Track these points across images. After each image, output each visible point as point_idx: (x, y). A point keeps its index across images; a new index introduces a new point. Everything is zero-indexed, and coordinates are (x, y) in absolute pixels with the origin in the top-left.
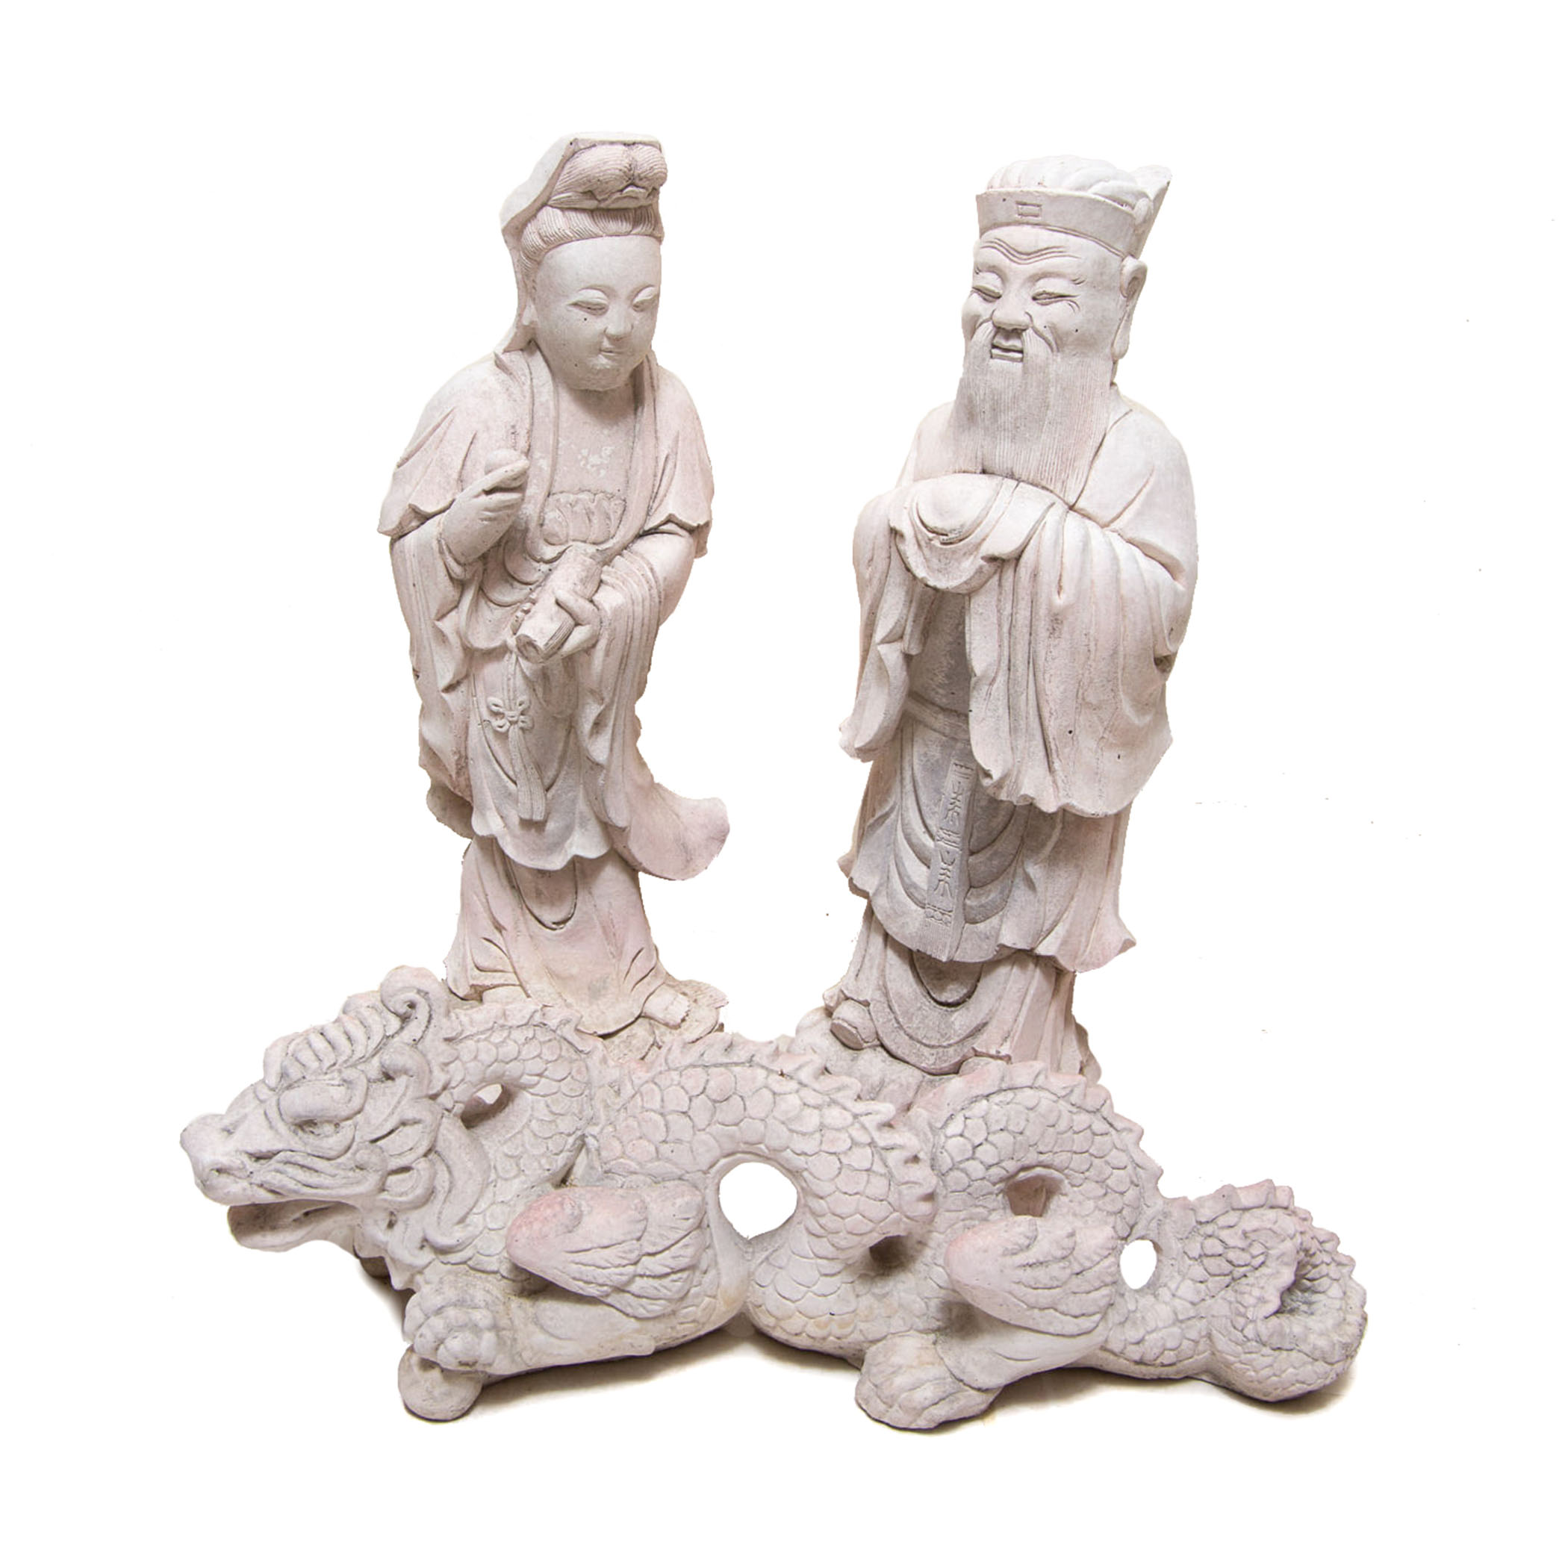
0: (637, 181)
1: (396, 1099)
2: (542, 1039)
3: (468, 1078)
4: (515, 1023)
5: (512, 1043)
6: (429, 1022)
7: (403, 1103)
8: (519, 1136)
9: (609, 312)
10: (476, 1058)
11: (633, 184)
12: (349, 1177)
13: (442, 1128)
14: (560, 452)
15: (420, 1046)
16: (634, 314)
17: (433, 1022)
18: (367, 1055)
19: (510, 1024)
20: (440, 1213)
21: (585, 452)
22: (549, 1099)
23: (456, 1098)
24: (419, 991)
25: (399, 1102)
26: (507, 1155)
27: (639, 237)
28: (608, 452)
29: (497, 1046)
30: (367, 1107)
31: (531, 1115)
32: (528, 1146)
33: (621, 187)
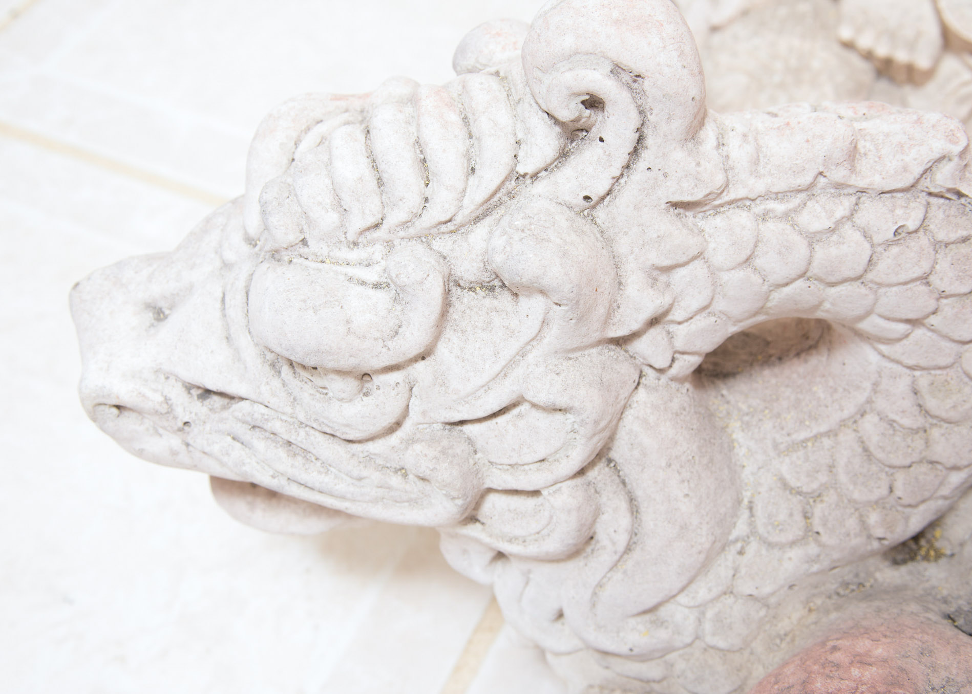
1: (514, 346)
2: (941, 236)
3: (720, 305)
4: (877, 181)
5: (857, 236)
6: (635, 152)
7: (530, 357)
8: (827, 442)
10: (748, 260)
12: (390, 488)
13: (629, 415)
15: (601, 214)
17: (647, 157)
18: (459, 219)
19: (862, 183)
20: (600, 585)
22: (924, 381)
23: (679, 344)
24: (617, 70)
25: (522, 353)
26: (785, 485)
29: (813, 239)
30: (442, 349)
31: (869, 401)
32: (843, 478)
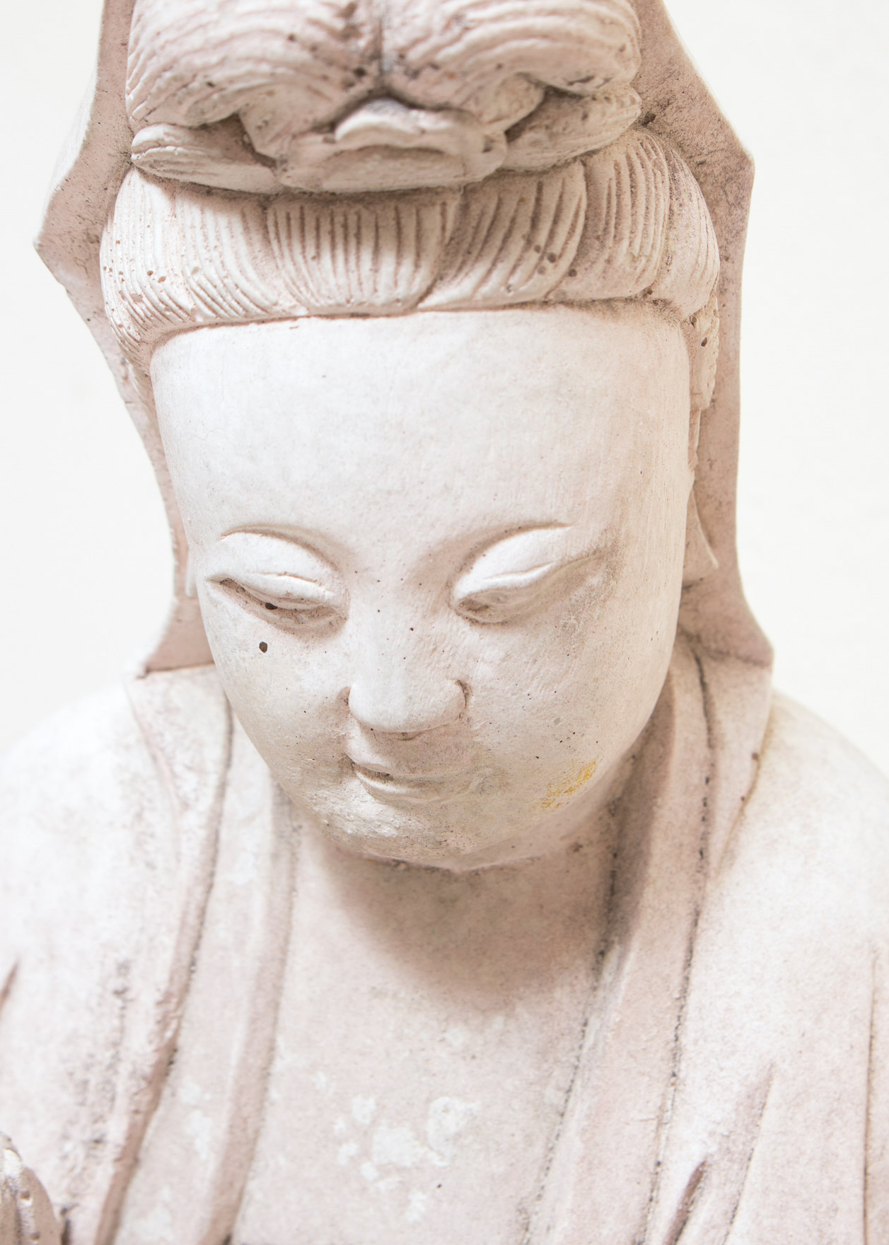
0: (399, 81)
9: (349, 626)
11: (386, 94)
14: (274, 1094)
16: (467, 636)
21: (363, 1108)
27: (470, 320)
28: (452, 1123)
33: (324, 111)
